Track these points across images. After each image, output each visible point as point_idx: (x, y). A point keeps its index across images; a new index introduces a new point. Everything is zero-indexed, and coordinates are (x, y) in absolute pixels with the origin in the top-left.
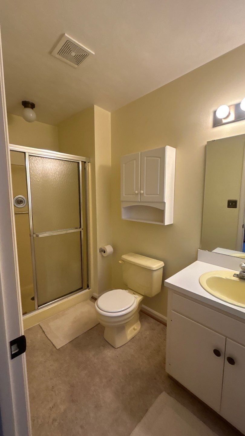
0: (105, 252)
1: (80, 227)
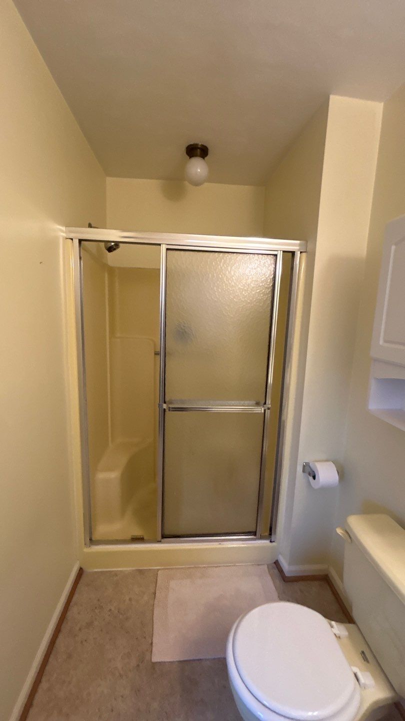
0: (314, 478)
1: (265, 403)
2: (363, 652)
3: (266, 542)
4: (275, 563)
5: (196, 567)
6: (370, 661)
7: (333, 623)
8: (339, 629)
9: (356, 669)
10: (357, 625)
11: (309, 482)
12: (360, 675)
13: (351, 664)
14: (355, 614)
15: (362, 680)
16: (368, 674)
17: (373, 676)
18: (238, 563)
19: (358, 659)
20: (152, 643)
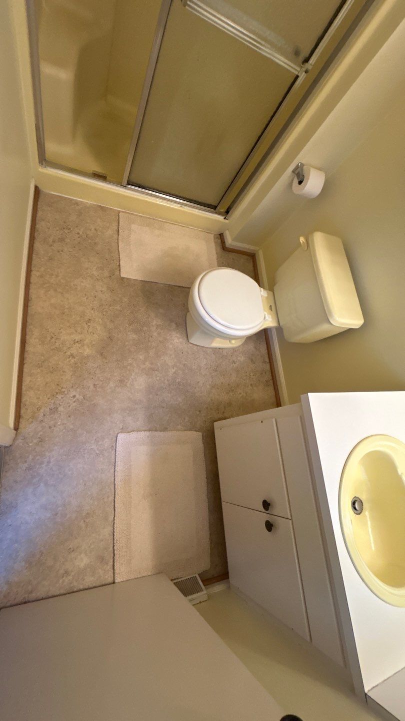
0: (300, 183)
1: (306, 60)
2: (271, 306)
3: (220, 218)
4: (220, 235)
5: (154, 219)
6: (273, 310)
7: (262, 289)
8: (263, 293)
9: (266, 313)
10: (274, 293)
11: (291, 184)
12: (267, 316)
13: (264, 310)
14: (276, 288)
15: (267, 318)
16: (270, 316)
17: (272, 317)
18: (191, 226)
19: (267, 308)
20: (119, 265)
